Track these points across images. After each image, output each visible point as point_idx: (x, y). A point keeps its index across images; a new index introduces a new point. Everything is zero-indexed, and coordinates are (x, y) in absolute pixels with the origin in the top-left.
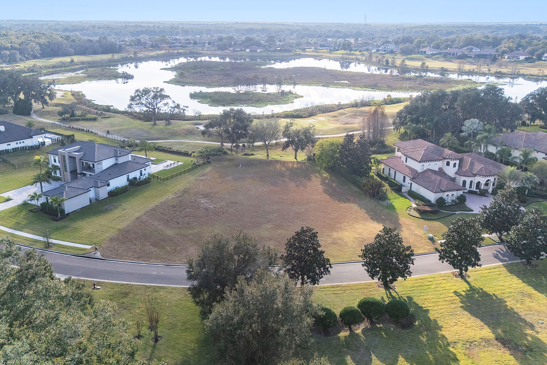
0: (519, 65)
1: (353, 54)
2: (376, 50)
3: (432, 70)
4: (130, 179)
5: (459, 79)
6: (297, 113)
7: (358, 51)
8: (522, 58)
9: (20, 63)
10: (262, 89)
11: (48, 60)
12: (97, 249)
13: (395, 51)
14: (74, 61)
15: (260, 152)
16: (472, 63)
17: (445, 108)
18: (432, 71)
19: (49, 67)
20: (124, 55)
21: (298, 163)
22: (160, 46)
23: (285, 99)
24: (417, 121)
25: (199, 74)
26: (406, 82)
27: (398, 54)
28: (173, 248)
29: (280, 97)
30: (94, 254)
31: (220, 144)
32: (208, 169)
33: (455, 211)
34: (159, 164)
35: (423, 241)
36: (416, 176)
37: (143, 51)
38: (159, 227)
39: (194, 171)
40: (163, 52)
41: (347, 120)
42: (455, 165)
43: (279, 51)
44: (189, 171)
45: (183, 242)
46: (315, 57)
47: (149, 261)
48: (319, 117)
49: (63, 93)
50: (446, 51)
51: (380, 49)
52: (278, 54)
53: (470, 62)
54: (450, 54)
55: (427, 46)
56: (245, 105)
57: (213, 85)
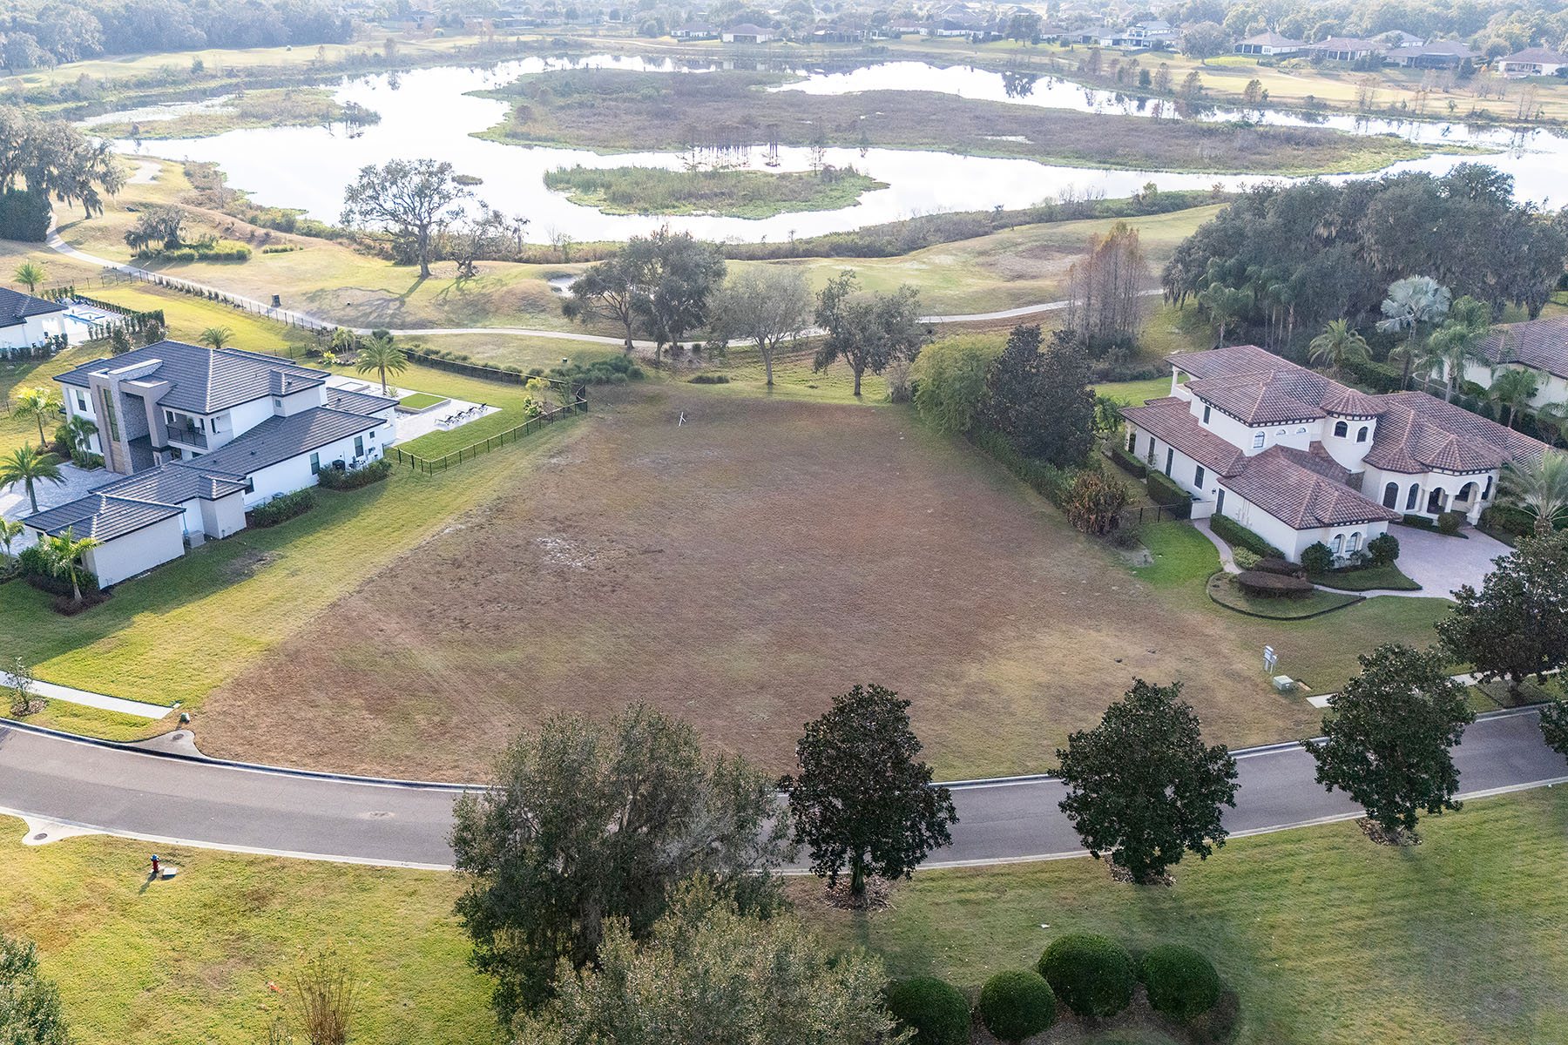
0: (1541, 92)
1: (1043, 53)
2: (1111, 42)
3: (1280, 104)
4: (321, 466)
5: (1360, 134)
6: (867, 240)
7: (1059, 43)
8: (1548, 69)
9: (38, 72)
10: (767, 161)
11: (124, 61)
12: (187, 722)
13: (1168, 46)
14: (205, 65)
15: (746, 371)
16: (1398, 84)
17: (1326, 235)
18: (1278, 106)
19: (126, 86)
20: (356, 48)
21: (865, 411)
22: (466, 21)
23: (833, 194)
24: (1238, 277)
25: (578, 112)
26: (1201, 142)
27: (1176, 52)
28: (437, 719)
29: (818, 188)
30: (176, 738)
31: (622, 342)
32: (581, 429)
33: (1363, 590)
34: (423, 412)
35: (1261, 699)
36: (1238, 469)
37: (414, 37)
38: (398, 640)
39: (532, 437)
40: (474, 40)
41: (1020, 265)
42: (1362, 436)
43: (823, 39)
44: (517, 436)
45: (472, 698)
46: (930, 60)
47: (351, 768)
48: (934, 254)
49: (160, 167)
50: (1322, 46)
51: (1125, 36)
52: (818, 50)
53: (1393, 81)
54: (1333, 55)
55: (1262, 32)
56: (710, 212)
57: (617, 144)
